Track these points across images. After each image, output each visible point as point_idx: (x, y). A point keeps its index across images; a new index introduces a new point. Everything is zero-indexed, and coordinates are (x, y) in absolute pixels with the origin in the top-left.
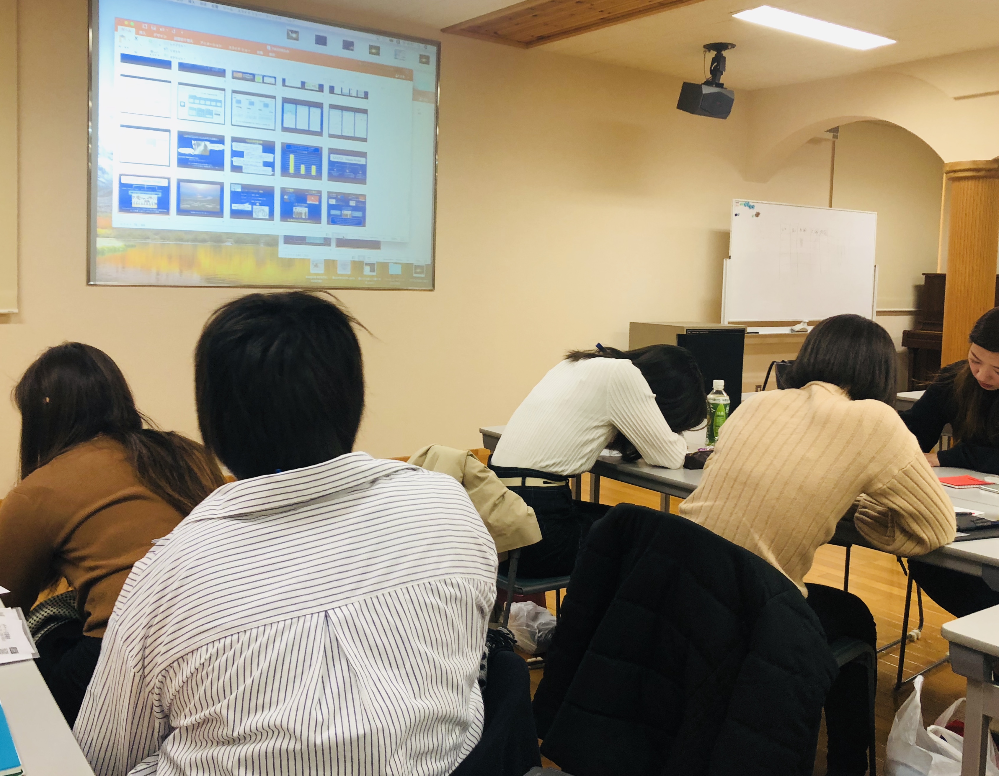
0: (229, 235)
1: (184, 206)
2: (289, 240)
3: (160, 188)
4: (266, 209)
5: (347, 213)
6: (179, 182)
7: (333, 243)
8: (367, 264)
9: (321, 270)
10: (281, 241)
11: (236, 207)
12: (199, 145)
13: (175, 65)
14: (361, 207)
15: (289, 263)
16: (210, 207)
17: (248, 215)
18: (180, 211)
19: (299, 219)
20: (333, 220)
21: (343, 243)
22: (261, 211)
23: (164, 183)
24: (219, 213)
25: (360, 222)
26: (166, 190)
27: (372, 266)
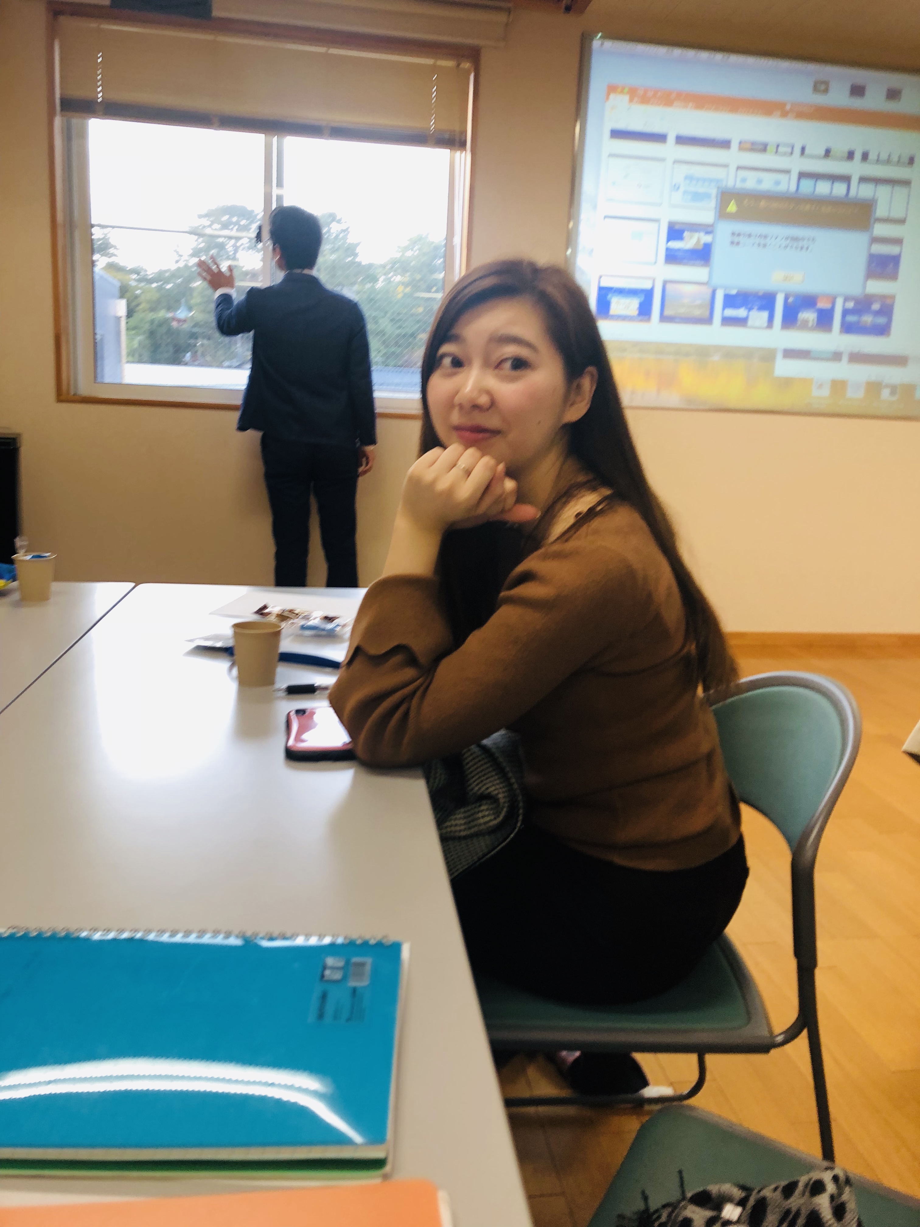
0: (717, 348)
1: (667, 312)
2: (789, 354)
3: (642, 291)
4: (765, 315)
5: (868, 319)
6: (665, 283)
7: (845, 358)
8: (887, 386)
9: (825, 392)
10: (779, 356)
11: (730, 312)
12: (691, 238)
13: (671, 139)
14: (887, 310)
15: (787, 383)
16: (697, 313)
17: (742, 322)
18: (663, 318)
19: (804, 326)
20: (848, 328)
21: (857, 358)
22: (759, 317)
23: (647, 285)
24: (708, 320)
25: (883, 330)
26: (648, 295)
27: (894, 389)
